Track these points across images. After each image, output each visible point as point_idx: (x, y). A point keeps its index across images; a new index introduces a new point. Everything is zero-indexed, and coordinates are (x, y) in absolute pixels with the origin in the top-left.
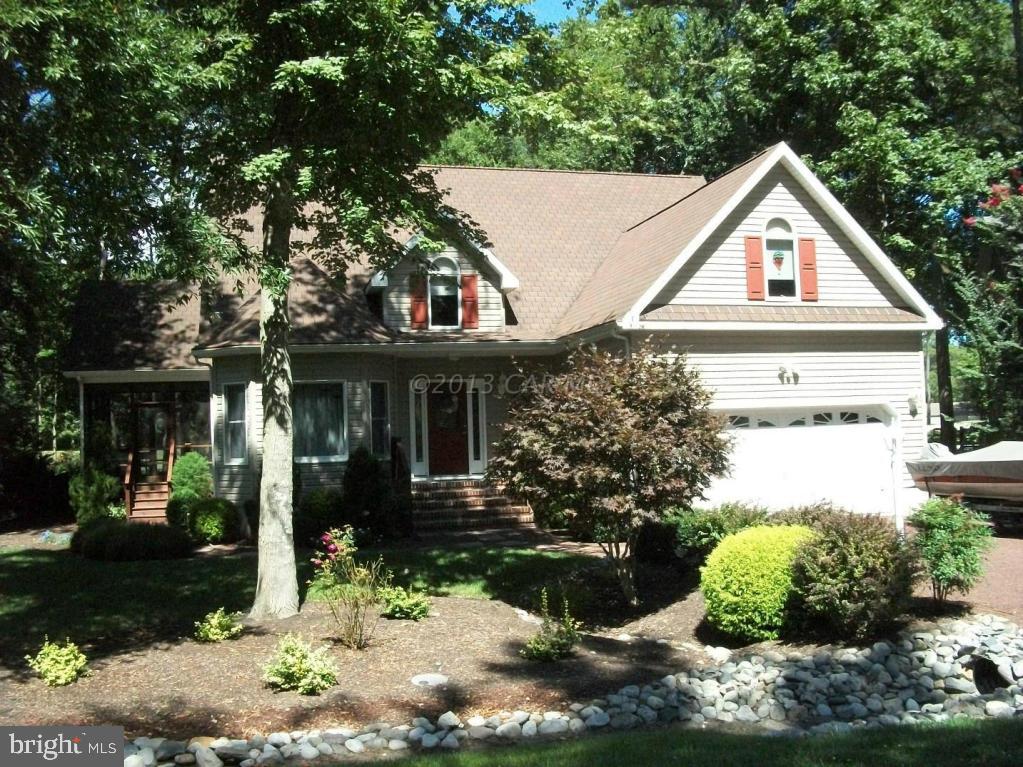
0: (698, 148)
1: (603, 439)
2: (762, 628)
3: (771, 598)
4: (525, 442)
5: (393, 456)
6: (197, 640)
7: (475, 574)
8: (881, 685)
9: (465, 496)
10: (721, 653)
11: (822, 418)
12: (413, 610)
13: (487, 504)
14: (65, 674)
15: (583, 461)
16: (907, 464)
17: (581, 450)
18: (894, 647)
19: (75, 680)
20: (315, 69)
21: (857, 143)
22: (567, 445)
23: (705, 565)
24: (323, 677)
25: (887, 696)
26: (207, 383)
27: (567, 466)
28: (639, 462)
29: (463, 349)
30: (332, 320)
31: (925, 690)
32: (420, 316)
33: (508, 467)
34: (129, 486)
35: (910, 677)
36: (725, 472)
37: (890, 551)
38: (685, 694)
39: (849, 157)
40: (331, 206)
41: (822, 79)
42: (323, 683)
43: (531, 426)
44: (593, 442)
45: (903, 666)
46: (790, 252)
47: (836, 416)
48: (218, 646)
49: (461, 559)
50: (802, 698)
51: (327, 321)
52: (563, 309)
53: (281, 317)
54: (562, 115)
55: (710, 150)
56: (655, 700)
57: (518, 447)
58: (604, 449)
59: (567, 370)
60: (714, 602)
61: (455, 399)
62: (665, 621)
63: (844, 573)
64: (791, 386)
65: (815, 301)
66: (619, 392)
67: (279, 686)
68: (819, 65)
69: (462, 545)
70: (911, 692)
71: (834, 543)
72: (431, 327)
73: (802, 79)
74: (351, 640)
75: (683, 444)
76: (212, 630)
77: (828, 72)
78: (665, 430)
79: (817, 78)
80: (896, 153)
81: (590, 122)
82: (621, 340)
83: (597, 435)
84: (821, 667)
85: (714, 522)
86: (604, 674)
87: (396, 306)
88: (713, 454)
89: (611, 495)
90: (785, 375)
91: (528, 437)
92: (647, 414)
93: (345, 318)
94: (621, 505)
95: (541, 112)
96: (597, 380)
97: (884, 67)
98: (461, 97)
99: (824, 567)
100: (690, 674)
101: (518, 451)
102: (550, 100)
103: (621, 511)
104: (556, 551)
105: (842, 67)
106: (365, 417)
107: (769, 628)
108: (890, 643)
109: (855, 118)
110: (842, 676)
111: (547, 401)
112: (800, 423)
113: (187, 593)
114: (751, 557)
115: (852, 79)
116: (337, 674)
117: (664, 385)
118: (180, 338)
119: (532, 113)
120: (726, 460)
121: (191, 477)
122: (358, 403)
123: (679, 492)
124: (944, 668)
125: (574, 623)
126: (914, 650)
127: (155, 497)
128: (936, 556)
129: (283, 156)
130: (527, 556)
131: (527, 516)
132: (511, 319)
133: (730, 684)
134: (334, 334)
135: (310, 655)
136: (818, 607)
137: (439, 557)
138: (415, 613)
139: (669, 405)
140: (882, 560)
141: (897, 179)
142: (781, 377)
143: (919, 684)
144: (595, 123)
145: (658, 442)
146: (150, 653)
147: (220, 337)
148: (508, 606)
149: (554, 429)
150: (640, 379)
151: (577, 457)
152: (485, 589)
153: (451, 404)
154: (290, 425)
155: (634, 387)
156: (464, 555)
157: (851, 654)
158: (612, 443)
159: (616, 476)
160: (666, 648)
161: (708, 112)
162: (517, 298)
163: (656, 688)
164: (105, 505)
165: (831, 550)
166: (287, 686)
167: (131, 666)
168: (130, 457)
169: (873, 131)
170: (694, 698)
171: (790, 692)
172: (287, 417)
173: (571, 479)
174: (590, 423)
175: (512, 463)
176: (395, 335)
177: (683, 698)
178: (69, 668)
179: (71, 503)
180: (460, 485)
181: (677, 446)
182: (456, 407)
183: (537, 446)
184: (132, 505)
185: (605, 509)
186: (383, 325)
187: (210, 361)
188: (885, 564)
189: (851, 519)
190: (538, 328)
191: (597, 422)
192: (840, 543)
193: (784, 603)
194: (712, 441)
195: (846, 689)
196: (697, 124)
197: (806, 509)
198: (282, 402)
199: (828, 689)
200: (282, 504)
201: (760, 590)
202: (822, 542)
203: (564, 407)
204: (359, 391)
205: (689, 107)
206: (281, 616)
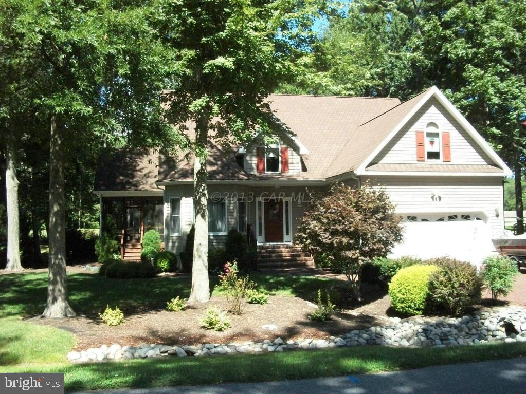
0: (397, 83)
1: (346, 225)
2: (415, 309)
3: (419, 297)
4: (311, 226)
5: (248, 232)
6: (167, 310)
7: (287, 286)
8: (464, 333)
9: (281, 252)
10: (396, 320)
11: (452, 218)
12: (261, 300)
13: (291, 256)
14: (116, 321)
15: (337, 235)
16: (492, 240)
17: (337, 230)
18: (472, 318)
19: (119, 324)
20: (221, 63)
21: (473, 84)
22: (330, 228)
23: (391, 282)
24: (225, 324)
25: (466, 337)
26: (162, 197)
27: (330, 237)
28: (362, 236)
29: (282, 183)
30: (220, 169)
31: (483, 336)
32: (261, 167)
33: (304, 238)
34: (122, 245)
35: (477, 330)
36: (401, 241)
37: (471, 276)
38: (379, 334)
39: (470, 90)
40: (224, 119)
41: (457, 52)
42: (225, 327)
43: (314, 219)
44: (342, 227)
45: (474, 326)
46: (438, 138)
47: (459, 217)
48: (177, 313)
49: (280, 280)
50: (429, 337)
51: (218, 169)
52: (329, 164)
53: (204, 170)
54: (329, 83)
55: (403, 84)
56: (365, 336)
57: (308, 228)
58: (346, 230)
59: (331, 194)
60: (394, 298)
61: (277, 206)
62: (373, 307)
63: (450, 285)
64: (438, 202)
65: (450, 161)
66: (354, 205)
67: (206, 327)
68: (455, 45)
69: (280, 274)
70: (477, 336)
71: (447, 272)
72: (266, 172)
73: (447, 52)
74: (235, 311)
75: (382, 228)
76: (174, 306)
77: (459, 48)
78: (374, 222)
79: (454, 52)
80: (493, 88)
81: (342, 85)
82: (356, 180)
83: (343, 224)
84: (439, 325)
85: (397, 264)
86: (345, 326)
87: (250, 162)
88: (396, 233)
89: (349, 250)
90: (435, 197)
91: (313, 224)
92: (366, 215)
93: (226, 168)
94: (354, 255)
95: (320, 82)
96: (344, 199)
97: (487, 47)
98: (285, 75)
99: (441, 283)
100: (382, 327)
101: (308, 230)
102: (324, 76)
103: (354, 257)
104: (324, 277)
105: (467, 46)
106: (235, 214)
107: (418, 310)
108: (470, 316)
109: (472, 71)
110: (448, 329)
111: (322, 208)
112: (442, 220)
113: (158, 292)
114: (410, 278)
115: (471, 52)
116: (230, 323)
117: (374, 201)
118: (147, 176)
119: (316, 82)
120: (402, 236)
121: (152, 241)
122: (231, 208)
123: (380, 249)
124: (492, 327)
125: (332, 305)
126: (481, 319)
127: (135, 250)
128: (492, 279)
129: (206, 100)
130: (311, 279)
131: (311, 262)
132: (304, 169)
133: (398, 331)
134: (221, 175)
135: (219, 315)
136: (438, 300)
137: (270, 279)
138: (262, 301)
139: (376, 211)
140: (467, 280)
141: (493, 101)
142: (432, 198)
143: (481, 333)
144: (344, 86)
145: (371, 227)
146: (148, 315)
147: (168, 177)
148: (303, 300)
149: (325, 221)
150: (363, 199)
151: (334, 233)
152: (292, 293)
153: (275, 209)
154: (207, 217)
155: (360, 203)
156: (282, 278)
157: (453, 321)
158: (350, 227)
159: (352, 242)
160: (373, 318)
161: (402, 66)
162: (307, 159)
163: (367, 331)
164: (112, 254)
165: (445, 276)
166: (210, 327)
167: (141, 319)
168: (123, 232)
169: (482, 78)
170: (382, 336)
171: (424, 334)
172: (206, 214)
173: (332, 243)
174: (341, 219)
175: (306, 236)
176: (249, 176)
177: (378, 336)
178: (117, 319)
179: (96, 253)
180: (279, 247)
181: (379, 229)
182: (278, 210)
183: (317, 228)
184: (124, 254)
185: (347, 256)
186: (244, 171)
187: (163, 187)
188: (468, 281)
189: (455, 262)
190: (318, 173)
191: (343, 218)
192: (449, 272)
193: (425, 299)
194: (395, 227)
195: (449, 334)
196: (396, 72)
197: (438, 259)
198: (204, 208)
199: (441, 334)
200: (203, 252)
201: (414, 293)
202: (441, 272)
203: (329, 211)
204: (232, 202)
205: (392, 64)
206: (202, 302)
